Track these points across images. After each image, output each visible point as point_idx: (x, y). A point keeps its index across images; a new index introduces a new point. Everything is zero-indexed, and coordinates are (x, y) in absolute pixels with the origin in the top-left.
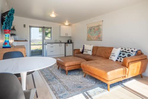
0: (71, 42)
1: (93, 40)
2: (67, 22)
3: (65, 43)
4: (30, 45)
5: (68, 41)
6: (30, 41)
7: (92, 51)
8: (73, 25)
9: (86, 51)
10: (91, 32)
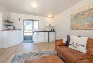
0: (54, 31)
1: (80, 29)
2: (50, 15)
3: (49, 32)
4: (24, 33)
5: (51, 30)
6: (23, 30)
7: (85, 46)
8: (56, 17)
9: (74, 45)
10: (77, 20)
